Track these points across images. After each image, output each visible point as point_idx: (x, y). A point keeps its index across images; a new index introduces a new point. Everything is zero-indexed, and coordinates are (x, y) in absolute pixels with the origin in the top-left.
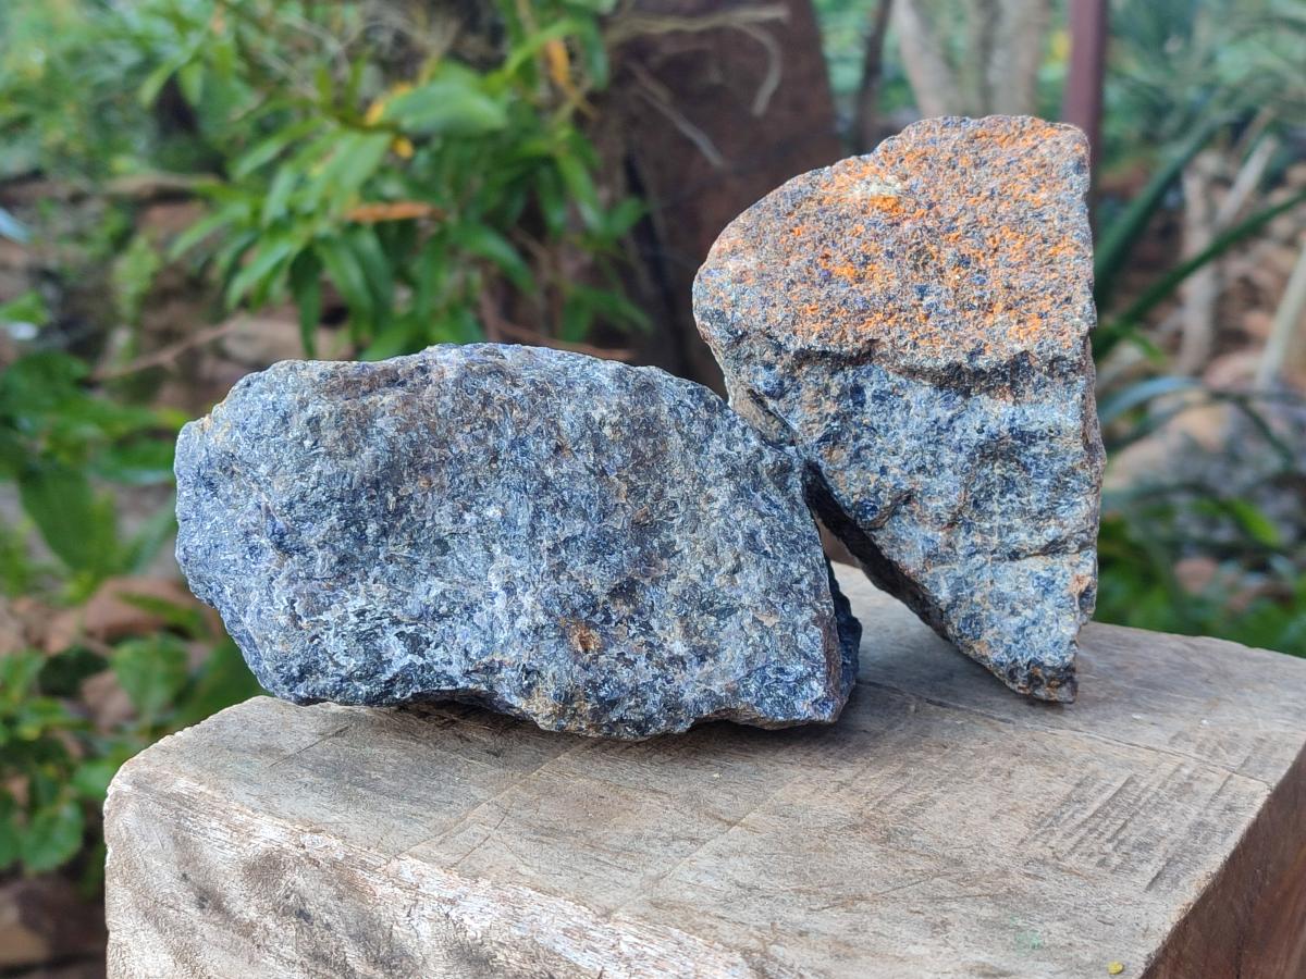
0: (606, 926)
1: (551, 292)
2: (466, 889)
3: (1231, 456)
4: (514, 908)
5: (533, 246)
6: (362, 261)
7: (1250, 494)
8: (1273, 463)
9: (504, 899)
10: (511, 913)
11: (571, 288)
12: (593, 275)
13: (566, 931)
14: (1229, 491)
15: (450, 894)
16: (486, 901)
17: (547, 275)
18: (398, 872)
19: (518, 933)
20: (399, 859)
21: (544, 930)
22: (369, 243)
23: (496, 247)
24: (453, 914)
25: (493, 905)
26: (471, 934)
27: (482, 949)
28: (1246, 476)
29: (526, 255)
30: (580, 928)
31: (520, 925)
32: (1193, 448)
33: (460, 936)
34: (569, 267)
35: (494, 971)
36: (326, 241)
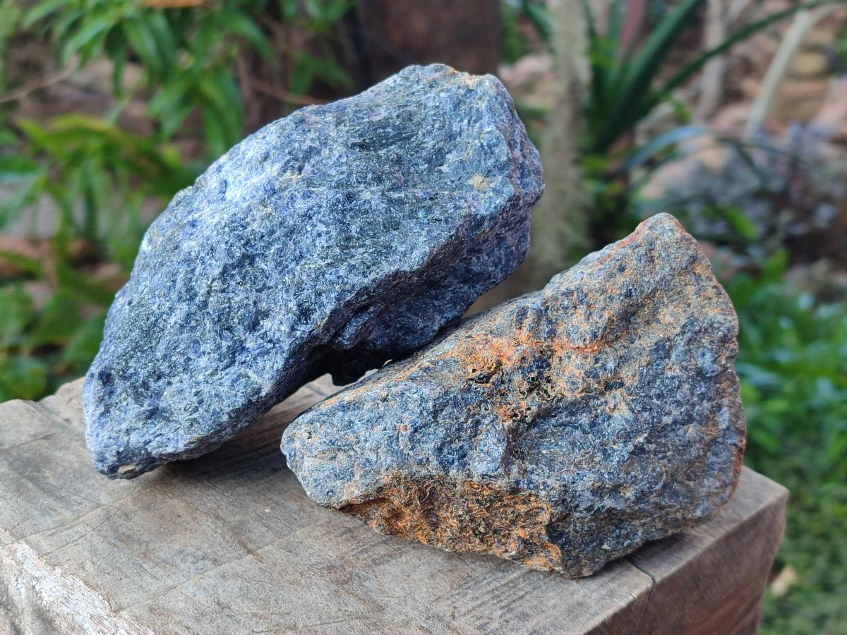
0: (114, 619)
1: (285, 58)
2: (46, 573)
3: (728, 176)
4: (68, 592)
5: (274, 26)
6: (155, 35)
7: (738, 203)
8: (753, 182)
9: (64, 585)
10: (66, 596)
11: (299, 55)
12: (314, 46)
13: (92, 616)
14: (724, 200)
15: (37, 574)
16: (55, 584)
17: (282, 46)
18: (15, 551)
19: (66, 610)
20: (19, 543)
21: (81, 612)
22: (160, 22)
23: (247, 28)
24: (37, 587)
25: (58, 588)
26: (44, 603)
27: (48, 614)
28: (736, 191)
29: (268, 32)
30: (100, 617)
31: (68, 605)
32: (703, 171)
33: (39, 602)
34: (298, 39)
35: (54, 630)
36: (131, 20)
